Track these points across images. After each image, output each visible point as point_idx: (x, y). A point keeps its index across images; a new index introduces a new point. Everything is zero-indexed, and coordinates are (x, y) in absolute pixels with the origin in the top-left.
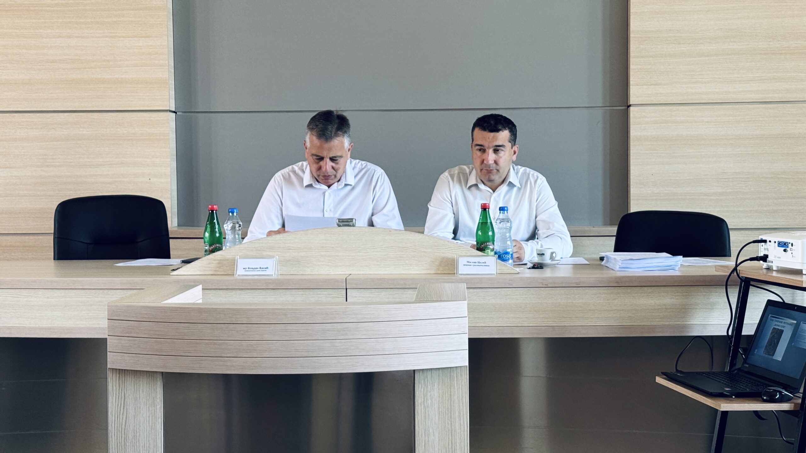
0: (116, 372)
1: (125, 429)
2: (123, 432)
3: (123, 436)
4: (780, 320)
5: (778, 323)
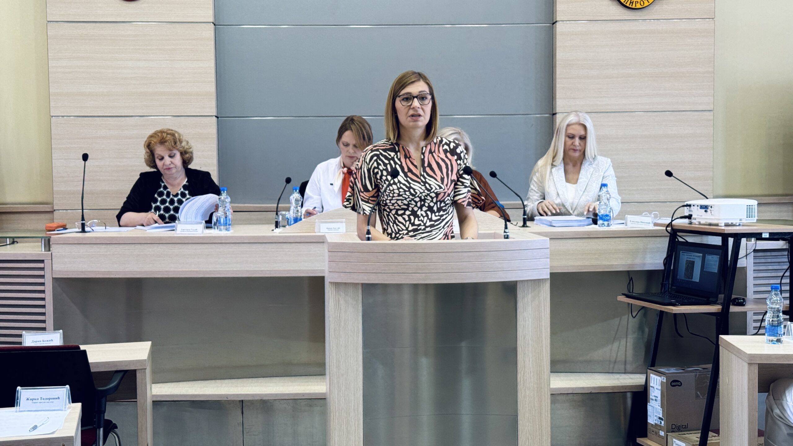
4: (691, 254)
5: (689, 257)
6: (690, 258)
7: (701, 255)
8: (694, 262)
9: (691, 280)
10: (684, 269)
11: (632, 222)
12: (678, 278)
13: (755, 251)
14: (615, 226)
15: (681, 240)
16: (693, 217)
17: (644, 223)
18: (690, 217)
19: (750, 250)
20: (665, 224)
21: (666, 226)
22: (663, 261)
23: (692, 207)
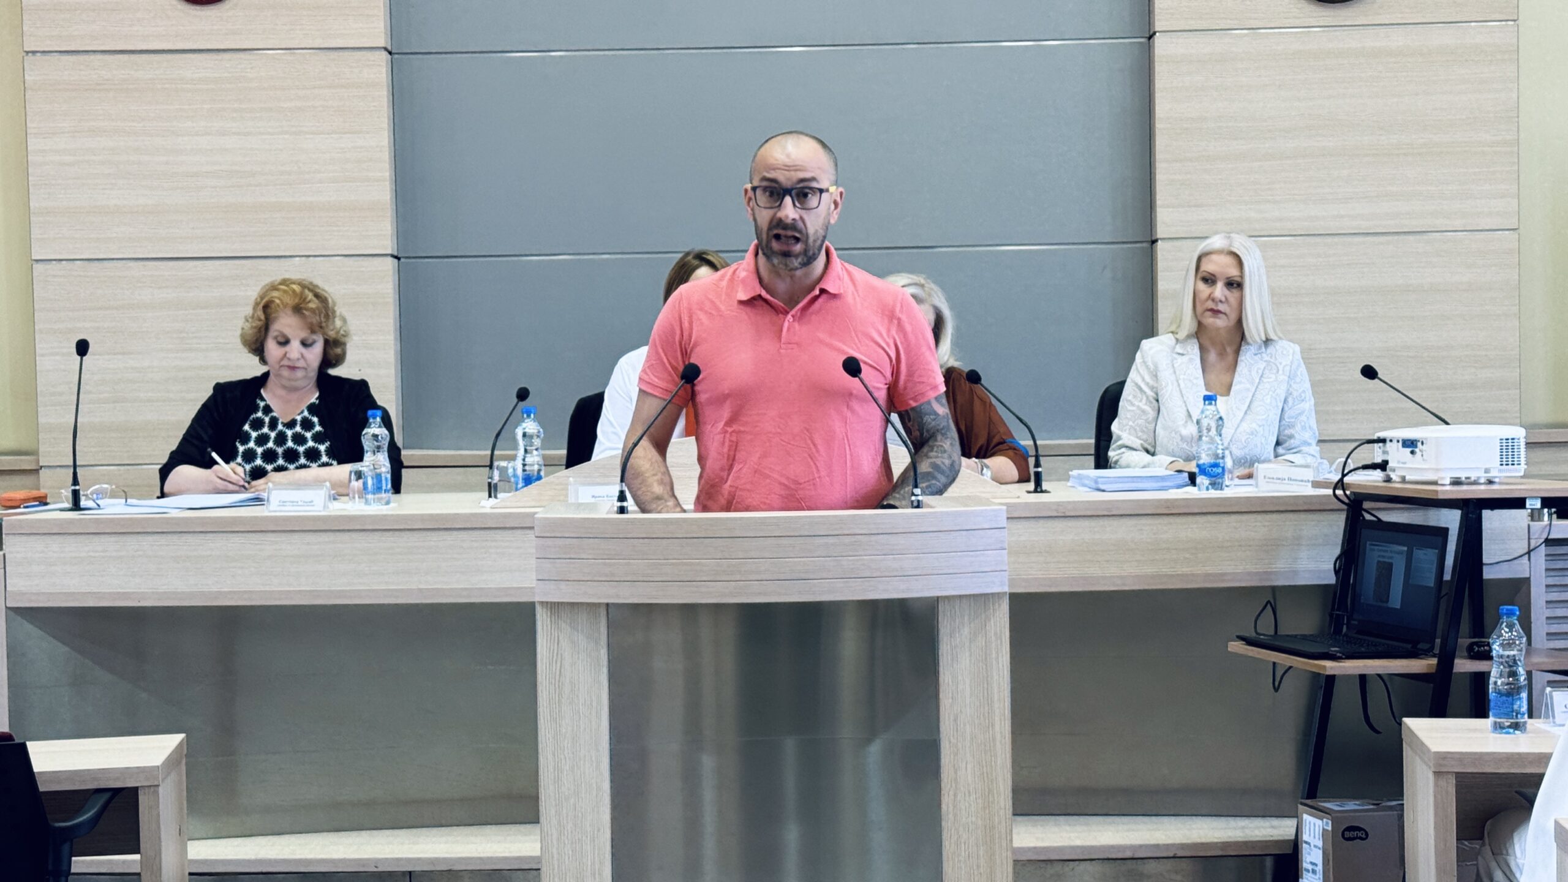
0: (547, 606)
1: (559, 681)
2: (557, 686)
3: (557, 690)
4: (1384, 548)
5: (1382, 554)
6: (1383, 557)
7: (1405, 549)
8: (1391, 565)
9: (1385, 605)
10: (1373, 581)
11: (1269, 478)
12: (1362, 601)
13: (1549, 542)
14: (1235, 489)
15: (1368, 517)
16: (1390, 464)
17: (1296, 480)
18: (1383, 466)
19: (1538, 539)
20: (1331, 483)
21: (1333, 486)
22: (1332, 566)
23: (1388, 444)
